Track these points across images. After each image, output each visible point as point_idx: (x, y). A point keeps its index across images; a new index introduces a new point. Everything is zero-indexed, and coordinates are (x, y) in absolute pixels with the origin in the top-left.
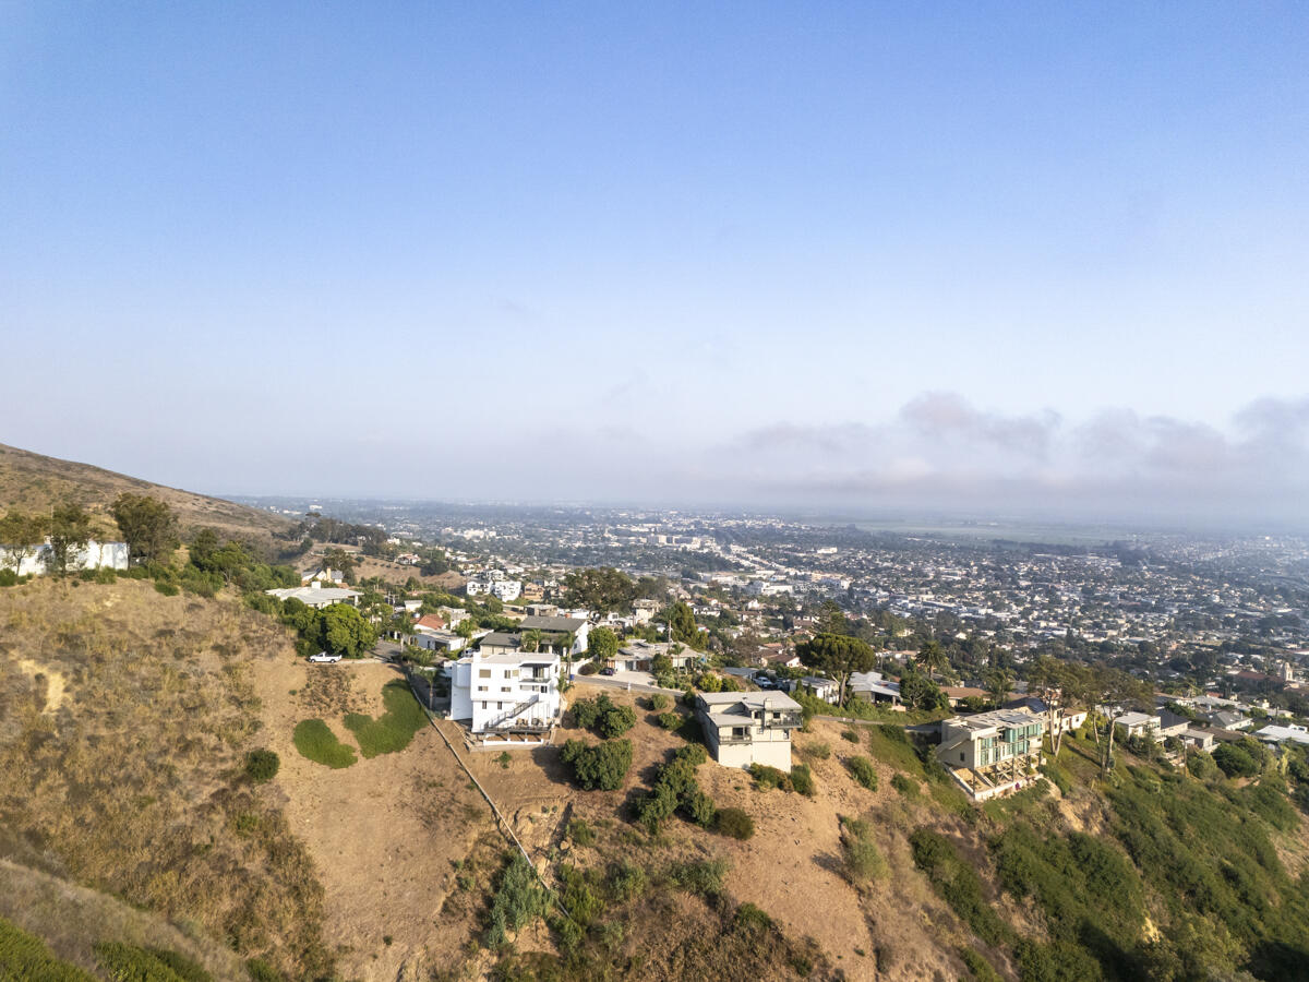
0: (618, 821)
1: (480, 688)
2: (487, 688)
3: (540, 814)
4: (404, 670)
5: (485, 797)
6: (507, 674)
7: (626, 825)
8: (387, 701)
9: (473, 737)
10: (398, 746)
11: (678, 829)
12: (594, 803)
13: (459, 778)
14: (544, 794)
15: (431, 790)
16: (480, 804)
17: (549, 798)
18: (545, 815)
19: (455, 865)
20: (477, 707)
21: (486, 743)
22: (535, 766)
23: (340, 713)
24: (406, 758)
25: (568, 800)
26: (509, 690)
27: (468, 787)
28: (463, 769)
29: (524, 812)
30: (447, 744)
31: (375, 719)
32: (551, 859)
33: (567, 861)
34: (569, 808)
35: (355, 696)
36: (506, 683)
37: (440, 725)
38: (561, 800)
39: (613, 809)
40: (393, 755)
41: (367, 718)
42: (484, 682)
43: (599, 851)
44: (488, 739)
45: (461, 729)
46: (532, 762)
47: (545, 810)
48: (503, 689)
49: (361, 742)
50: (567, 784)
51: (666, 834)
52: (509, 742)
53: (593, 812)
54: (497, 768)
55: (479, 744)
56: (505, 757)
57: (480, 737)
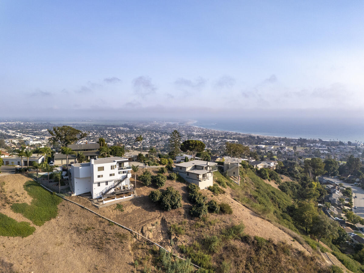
0: (188, 220)
1: (99, 176)
2: (102, 176)
3: (151, 227)
4: (30, 176)
5: (123, 228)
6: (112, 168)
7: (192, 221)
8: (30, 193)
9: (96, 201)
10: (53, 215)
11: (212, 217)
12: (173, 216)
13: (101, 222)
14: (149, 218)
15: (88, 232)
16: (122, 231)
17: (152, 219)
18: (154, 227)
19: (132, 264)
20: (95, 186)
21: (104, 202)
22: (136, 207)
23: (7, 206)
24: (61, 219)
25: (161, 218)
26: (114, 175)
27: (109, 225)
28: (100, 217)
29: (145, 229)
30: (83, 208)
31: (29, 204)
32: (171, 246)
33: (179, 244)
34: (163, 221)
35: (10, 195)
36: (112, 172)
37: (71, 199)
38: (158, 218)
39: (182, 216)
40: (53, 221)
41: (25, 205)
42: (100, 173)
43: (187, 234)
44: (105, 200)
45: (86, 199)
46: (134, 206)
47: (153, 225)
48: (111, 175)
49: (31, 219)
50: (156, 211)
51: (209, 220)
52: (116, 199)
53: (175, 220)
54: (118, 212)
55: (101, 203)
56: (119, 206)
57: (99, 200)
